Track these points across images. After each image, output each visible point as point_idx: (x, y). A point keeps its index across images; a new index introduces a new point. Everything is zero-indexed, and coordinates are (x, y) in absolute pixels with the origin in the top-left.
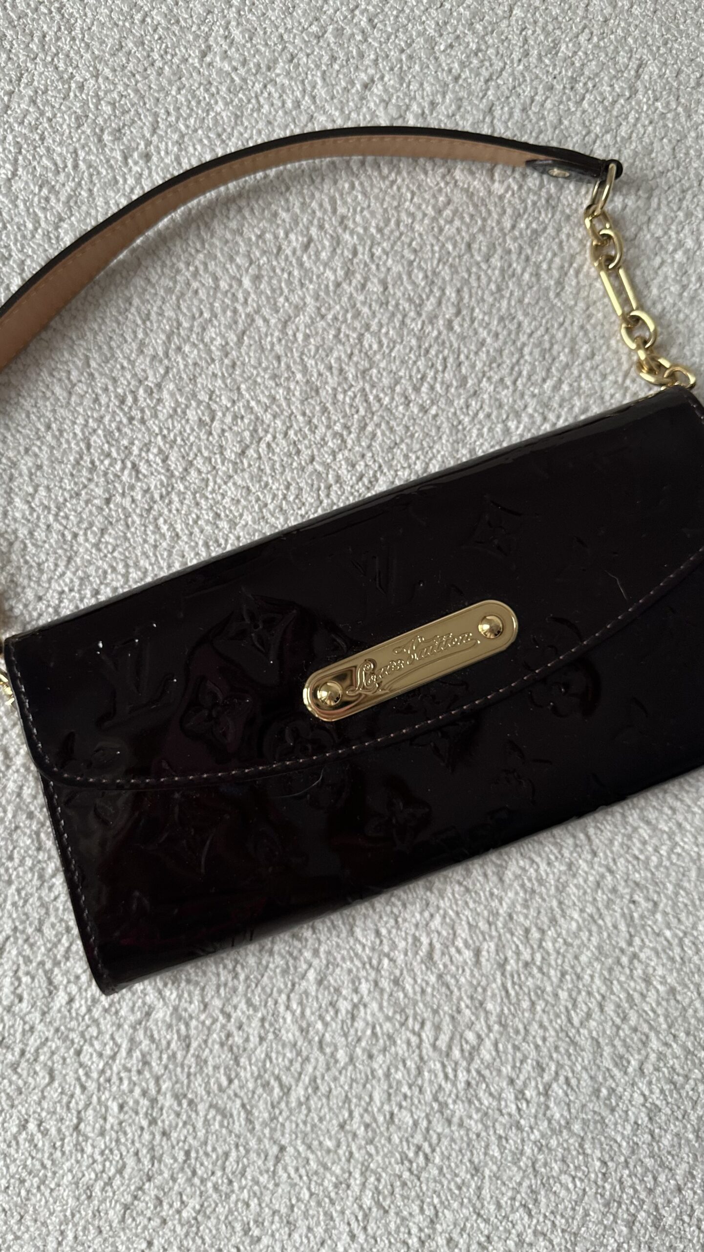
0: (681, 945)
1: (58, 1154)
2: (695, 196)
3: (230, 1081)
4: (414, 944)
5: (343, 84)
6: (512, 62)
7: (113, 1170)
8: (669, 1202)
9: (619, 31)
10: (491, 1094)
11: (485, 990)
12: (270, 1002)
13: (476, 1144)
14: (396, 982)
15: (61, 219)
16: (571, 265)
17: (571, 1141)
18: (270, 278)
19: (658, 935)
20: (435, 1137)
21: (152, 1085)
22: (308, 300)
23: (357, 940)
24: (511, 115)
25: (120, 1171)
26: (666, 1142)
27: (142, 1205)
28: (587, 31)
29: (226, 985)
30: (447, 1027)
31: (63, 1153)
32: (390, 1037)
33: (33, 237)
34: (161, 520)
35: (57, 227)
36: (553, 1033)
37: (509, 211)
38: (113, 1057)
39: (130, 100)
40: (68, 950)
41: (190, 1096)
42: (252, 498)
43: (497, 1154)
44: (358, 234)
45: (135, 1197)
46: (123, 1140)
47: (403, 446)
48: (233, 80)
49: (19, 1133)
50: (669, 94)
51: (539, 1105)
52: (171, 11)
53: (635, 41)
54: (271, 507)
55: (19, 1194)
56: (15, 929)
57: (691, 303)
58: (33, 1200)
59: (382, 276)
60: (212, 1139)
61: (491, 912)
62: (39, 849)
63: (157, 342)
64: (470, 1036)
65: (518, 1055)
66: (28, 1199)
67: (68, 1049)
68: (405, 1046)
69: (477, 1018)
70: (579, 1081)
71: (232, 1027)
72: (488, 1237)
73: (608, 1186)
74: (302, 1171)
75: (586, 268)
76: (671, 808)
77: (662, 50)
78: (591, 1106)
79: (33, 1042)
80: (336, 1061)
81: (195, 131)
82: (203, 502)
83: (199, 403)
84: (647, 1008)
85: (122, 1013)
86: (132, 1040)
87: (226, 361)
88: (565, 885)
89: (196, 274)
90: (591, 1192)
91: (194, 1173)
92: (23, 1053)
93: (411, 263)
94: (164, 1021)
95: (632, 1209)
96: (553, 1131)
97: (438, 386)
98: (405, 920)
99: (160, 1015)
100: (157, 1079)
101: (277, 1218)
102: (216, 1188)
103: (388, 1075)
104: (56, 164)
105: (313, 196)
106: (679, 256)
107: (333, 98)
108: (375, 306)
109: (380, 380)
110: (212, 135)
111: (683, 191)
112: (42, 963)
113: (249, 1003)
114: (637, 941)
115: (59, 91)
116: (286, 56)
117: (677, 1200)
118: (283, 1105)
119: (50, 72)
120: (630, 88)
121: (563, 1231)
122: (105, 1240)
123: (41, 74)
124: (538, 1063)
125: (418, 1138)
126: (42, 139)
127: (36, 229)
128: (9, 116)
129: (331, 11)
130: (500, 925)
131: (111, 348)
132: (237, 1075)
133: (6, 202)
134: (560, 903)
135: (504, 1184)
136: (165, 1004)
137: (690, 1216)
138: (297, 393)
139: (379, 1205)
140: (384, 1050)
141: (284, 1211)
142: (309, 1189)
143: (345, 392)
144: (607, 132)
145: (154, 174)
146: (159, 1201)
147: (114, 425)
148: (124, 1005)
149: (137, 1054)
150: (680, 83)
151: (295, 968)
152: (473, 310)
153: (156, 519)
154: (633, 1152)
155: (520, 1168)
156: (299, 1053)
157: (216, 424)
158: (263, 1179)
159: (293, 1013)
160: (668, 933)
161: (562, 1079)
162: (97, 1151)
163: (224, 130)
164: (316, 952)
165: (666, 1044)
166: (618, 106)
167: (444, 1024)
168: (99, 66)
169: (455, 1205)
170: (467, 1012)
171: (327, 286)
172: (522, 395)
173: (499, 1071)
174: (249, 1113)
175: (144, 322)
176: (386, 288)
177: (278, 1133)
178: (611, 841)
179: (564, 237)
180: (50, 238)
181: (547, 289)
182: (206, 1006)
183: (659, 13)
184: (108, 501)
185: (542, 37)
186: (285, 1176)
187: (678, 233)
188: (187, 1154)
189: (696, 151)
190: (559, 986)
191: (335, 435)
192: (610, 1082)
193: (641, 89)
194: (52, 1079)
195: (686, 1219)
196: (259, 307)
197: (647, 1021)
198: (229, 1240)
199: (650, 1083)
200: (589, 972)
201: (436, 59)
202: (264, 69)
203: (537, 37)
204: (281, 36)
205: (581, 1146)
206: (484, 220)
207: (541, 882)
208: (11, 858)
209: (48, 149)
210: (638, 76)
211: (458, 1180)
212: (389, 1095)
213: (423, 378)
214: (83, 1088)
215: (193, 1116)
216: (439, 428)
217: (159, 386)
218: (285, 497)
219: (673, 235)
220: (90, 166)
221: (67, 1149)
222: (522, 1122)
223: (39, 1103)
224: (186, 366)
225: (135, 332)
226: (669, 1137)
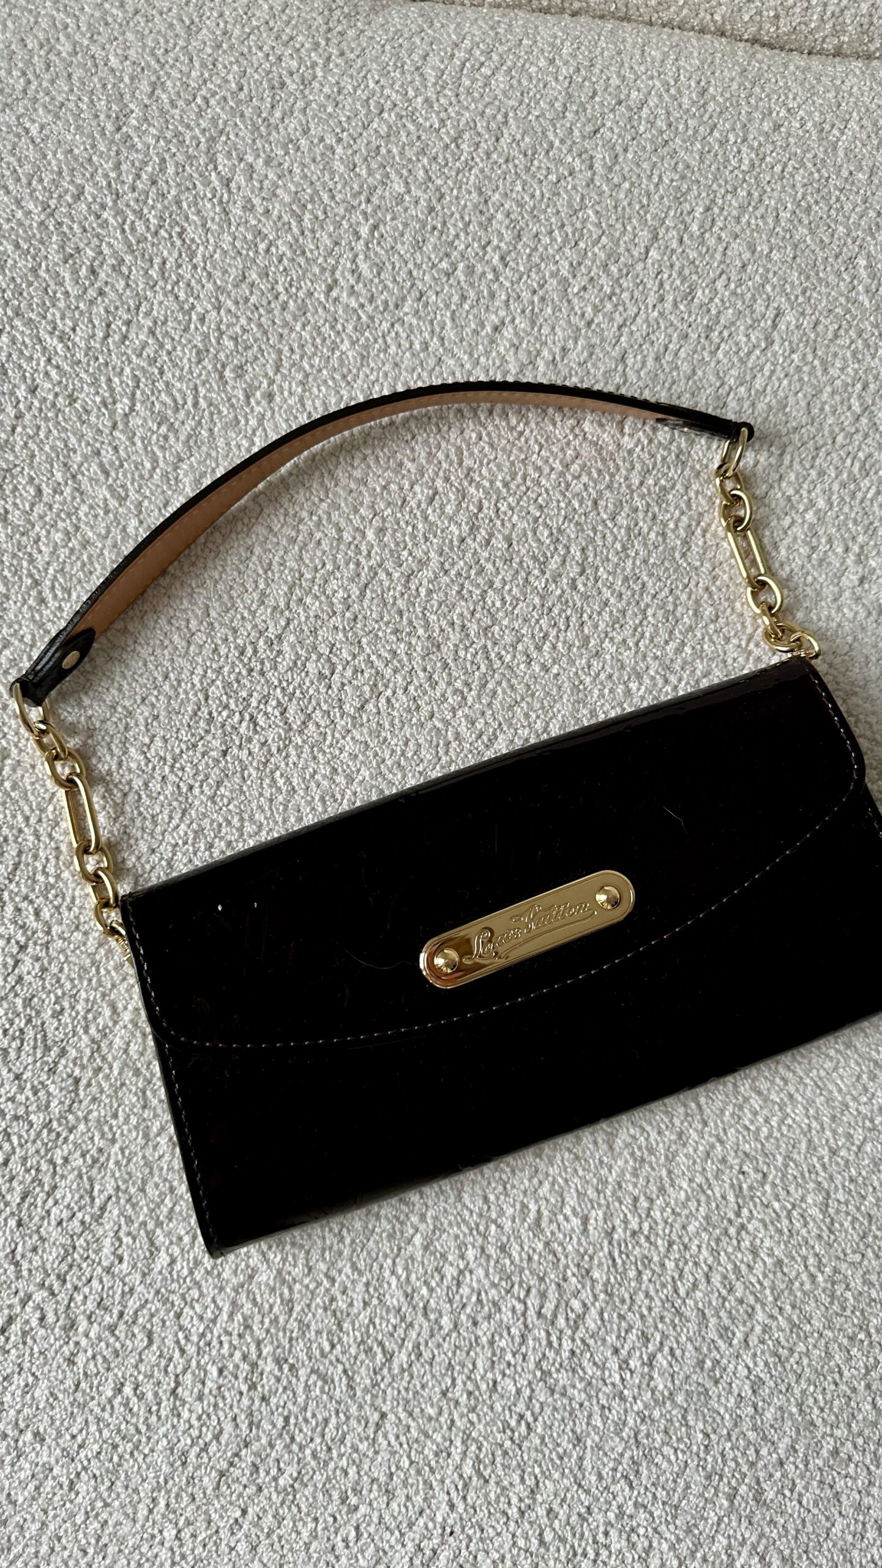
0: (789, 1217)
1: (154, 1418)
2: (828, 454)
3: (333, 1346)
4: (522, 1211)
5: (473, 326)
6: (647, 308)
7: (210, 1436)
8: (771, 1476)
9: (757, 278)
10: (595, 1364)
11: (591, 1258)
12: (376, 1266)
13: (578, 1413)
14: (503, 1248)
15: (181, 460)
16: (698, 524)
17: (674, 1412)
18: (395, 531)
19: (767, 1206)
20: (538, 1405)
21: (253, 1348)
22: (432, 554)
23: (464, 1205)
24: (644, 363)
25: (217, 1437)
26: (769, 1415)
27: (237, 1473)
28: (724, 277)
29: (331, 1248)
30: (552, 1294)
31: (159, 1418)
32: (495, 1304)
33: (151, 476)
34: (278, 773)
35: (176, 468)
36: (659, 1303)
37: (638, 467)
38: (214, 1321)
39: (253, 335)
40: (172, 1210)
41: (291, 1361)
42: (370, 753)
43: (600, 1424)
44: (484, 488)
45: (231, 1464)
46: (221, 1405)
47: (524, 705)
48: (359, 318)
49: (114, 1396)
50: (806, 346)
51: (642, 1376)
52: (297, 241)
53: (774, 287)
54: (389, 763)
55: (111, 1460)
56: (118, 1188)
57: (820, 565)
58: (126, 1466)
59: (507, 532)
60: (312, 1405)
61: (600, 1180)
62: (144, 1107)
63: (278, 593)
64: (576, 1304)
65: (623, 1324)
66: (119, 1465)
67: (168, 1311)
68: (510, 1314)
69: (584, 1287)
70: (683, 1352)
71: (336, 1291)
72: (588, 1508)
73: (709, 1459)
74: (403, 1439)
75: (713, 527)
76: (783, 1079)
77: (801, 299)
78: (694, 1377)
79: (133, 1304)
80: (441, 1328)
81: (320, 371)
82: (320, 756)
83: (320, 656)
84: (754, 1280)
85: (225, 1275)
86: (234, 1303)
87: (348, 614)
88: (675, 1154)
89: (319, 523)
90: (692, 1465)
91: (293, 1439)
92: (121, 1315)
93: (536, 520)
94: (267, 1285)
95: (734, 1482)
96: (656, 1401)
97: (560, 645)
98: (513, 1187)
99: (264, 1278)
100: (259, 1343)
101: (375, 1487)
102: (314, 1455)
103: (491, 1343)
104: (175, 401)
105: (439, 447)
106: (810, 516)
107: (461, 341)
108: (500, 564)
109: (502, 637)
110: (337, 377)
111: (817, 449)
112: (144, 1224)
113: (354, 1267)
114: (745, 1212)
115: (179, 322)
116: (415, 293)
117: (778, 1475)
118: (385, 1371)
119: (170, 301)
120: (766, 339)
121: (664, 1503)
122: (198, 1508)
123: (161, 303)
124: (643, 1333)
125: (521, 1407)
126: (162, 373)
127: (154, 469)
128: (127, 347)
129: (462, 246)
130: (608, 1193)
131: (232, 598)
132: (340, 1339)
133: (123, 439)
134: (670, 1172)
135: (606, 1454)
136: (269, 1267)
137: (792, 1491)
138: (419, 649)
139: (480, 1474)
140: (489, 1317)
141: (383, 1479)
142: (409, 1457)
143: (466, 648)
144: (741, 384)
145: (277, 415)
146: (255, 1468)
147: (232, 676)
148: (227, 1268)
149: (239, 1317)
150: (817, 335)
151: (402, 1232)
152: (597, 569)
153: (272, 772)
154: (736, 1425)
155: (622, 1439)
156: (403, 1319)
157: (336, 677)
158: (363, 1446)
159: (398, 1278)
160: (776, 1205)
161: (666, 1349)
162: (194, 1416)
163: (350, 371)
164: (423, 1218)
165: (772, 1317)
166: (753, 357)
167: (550, 1291)
168: (222, 298)
169: (556, 1476)
170: (574, 1280)
171: (451, 541)
172: (645, 656)
173: (604, 1340)
174: (350, 1379)
175: (266, 572)
176: (510, 545)
177: (380, 1400)
178: (722, 1111)
179: (692, 494)
180: (169, 479)
181: (673, 549)
182: (310, 1269)
183: (798, 260)
184: (225, 753)
185: (678, 282)
186: (385, 1443)
187: (809, 492)
188: (287, 1419)
189: (832, 406)
190: (666, 1256)
191: (456, 691)
192: (715, 1354)
193: (777, 340)
194: (151, 1342)
195: (787, 1493)
196: (383, 561)
197: (753, 1293)
198: (326, 1509)
199: (755, 1355)
200: (696, 1242)
201: (569, 301)
202: (391, 306)
203: (673, 281)
204: (410, 272)
205: (684, 1417)
206: (612, 475)
207: (651, 1151)
208: (115, 1116)
209: (167, 384)
210: (775, 326)
211: (560, 1450)
212: (493, 1362)
213: (545, 637)
214: (183, 1351)
215: (294, 1381)
216: (560, 688)
217: (279, 637)
218: (403, 753)
219: (804, 493)
220: (210, 404)
221: (163, 1413)
222: (626, 1392)
223: (136, 1367)
224: (307, 618)
225: (256, 582)
226: (772, 1410)
